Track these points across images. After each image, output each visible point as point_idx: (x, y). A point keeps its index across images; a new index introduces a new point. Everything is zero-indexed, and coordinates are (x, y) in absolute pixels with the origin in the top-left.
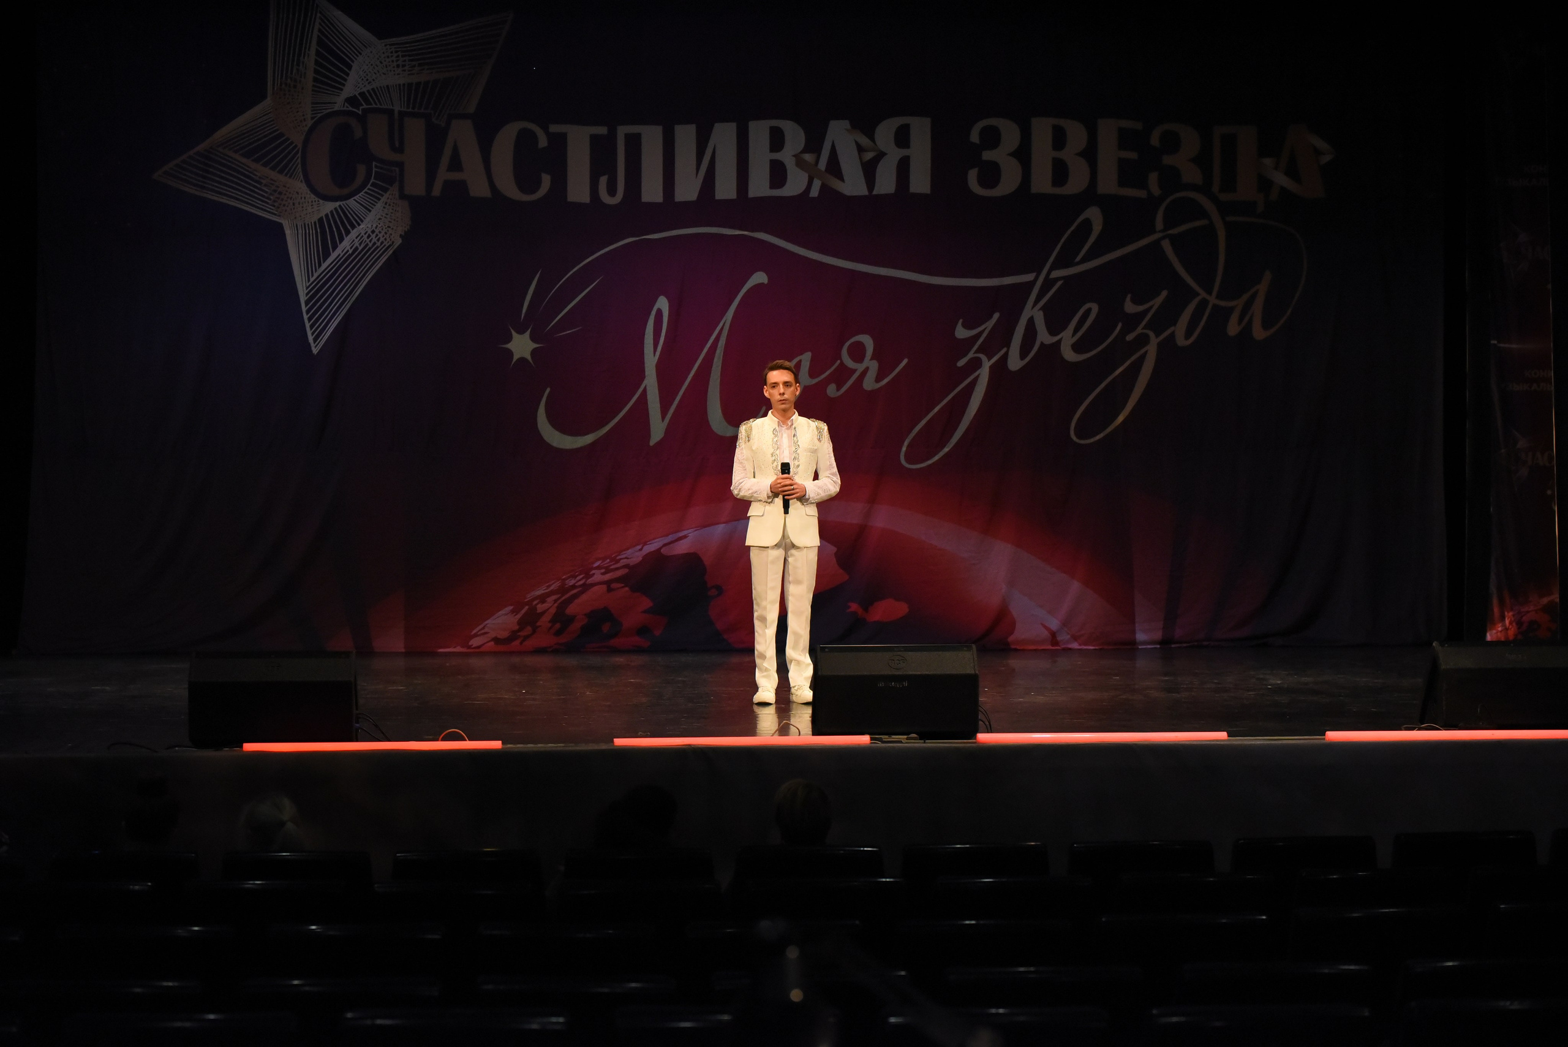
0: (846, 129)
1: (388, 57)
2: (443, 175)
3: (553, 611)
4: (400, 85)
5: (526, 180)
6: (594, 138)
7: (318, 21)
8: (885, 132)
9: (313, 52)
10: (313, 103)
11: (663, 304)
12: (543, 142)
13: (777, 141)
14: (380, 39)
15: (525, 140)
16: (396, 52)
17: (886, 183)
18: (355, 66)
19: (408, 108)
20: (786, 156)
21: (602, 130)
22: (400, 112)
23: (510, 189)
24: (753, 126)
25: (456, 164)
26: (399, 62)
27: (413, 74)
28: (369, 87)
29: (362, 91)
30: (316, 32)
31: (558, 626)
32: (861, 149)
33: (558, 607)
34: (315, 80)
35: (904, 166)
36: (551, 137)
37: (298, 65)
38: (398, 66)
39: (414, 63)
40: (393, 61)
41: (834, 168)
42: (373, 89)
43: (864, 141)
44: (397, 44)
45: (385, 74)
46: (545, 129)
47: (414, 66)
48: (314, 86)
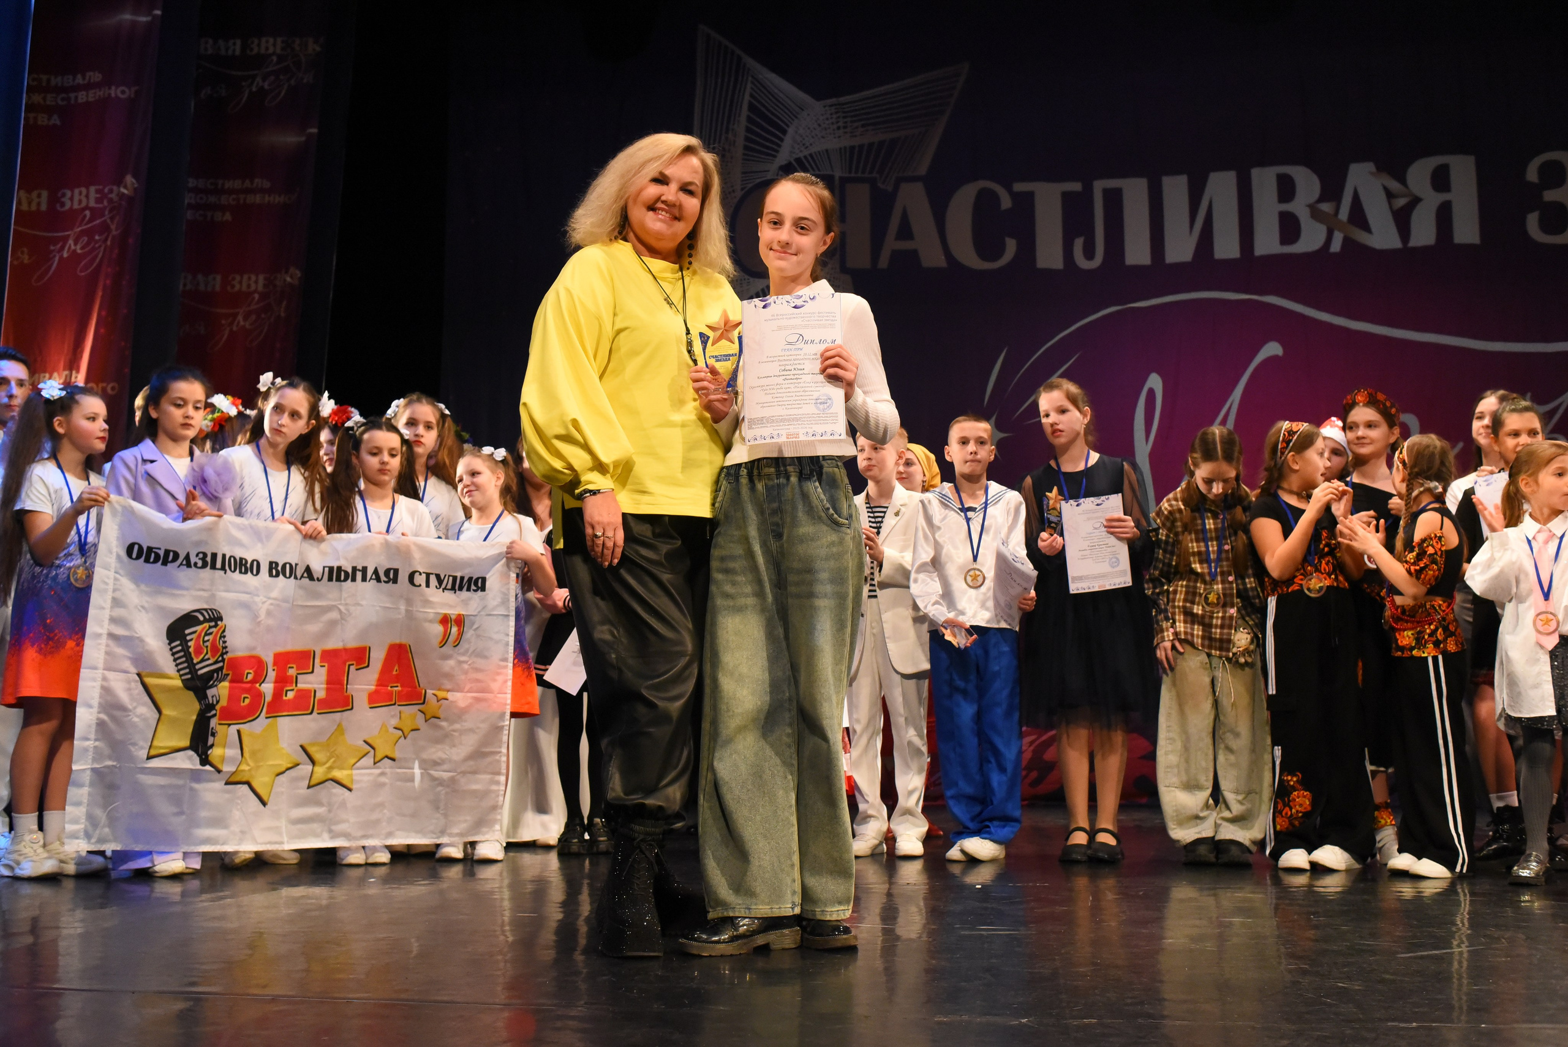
0: (1372, 173)
1: (827, 119)
2: (891, 244)
3: (1027, 755)
4: (841, 149)
5: (987, 246)
6: (1066, 197)
7: (749, 85)
8: (1419, 174)
9: (743, 119)
10: (743, 173)
11: (1155, 382)
12: (1006, 202)
13: (1286, 189)
14: (818, 99)
15: (985, 203)
16: (836, 113)
17: (1423, 234)
18: (791, 131)
19: (850, 172)
20: (1299, 207)
21: (1076, 187)
22: (841, 178)
23: (969, 257)
24: (1256, 173)
25: (906, 232)
26: (841, 124)
27: (856, 136)
28: (806, 153)
29: (797, 156)
30: (747, 98)
31: (1034, 774)
32: (1390, 195)
33: (1033, 751)
34: (746, 148)
35: (1444, 215)
36: (1015, 196)
37: (727, 132)
38: (839, 128)
39: (856, 124)
40: (833, 123)
41: (1359, 218)
42: (811, 155)
43: (1394, 185)
44: (839, 104)
45: (823, 137)
46: (1009, 188)
47: (857, 128)
48: (744, 154)
